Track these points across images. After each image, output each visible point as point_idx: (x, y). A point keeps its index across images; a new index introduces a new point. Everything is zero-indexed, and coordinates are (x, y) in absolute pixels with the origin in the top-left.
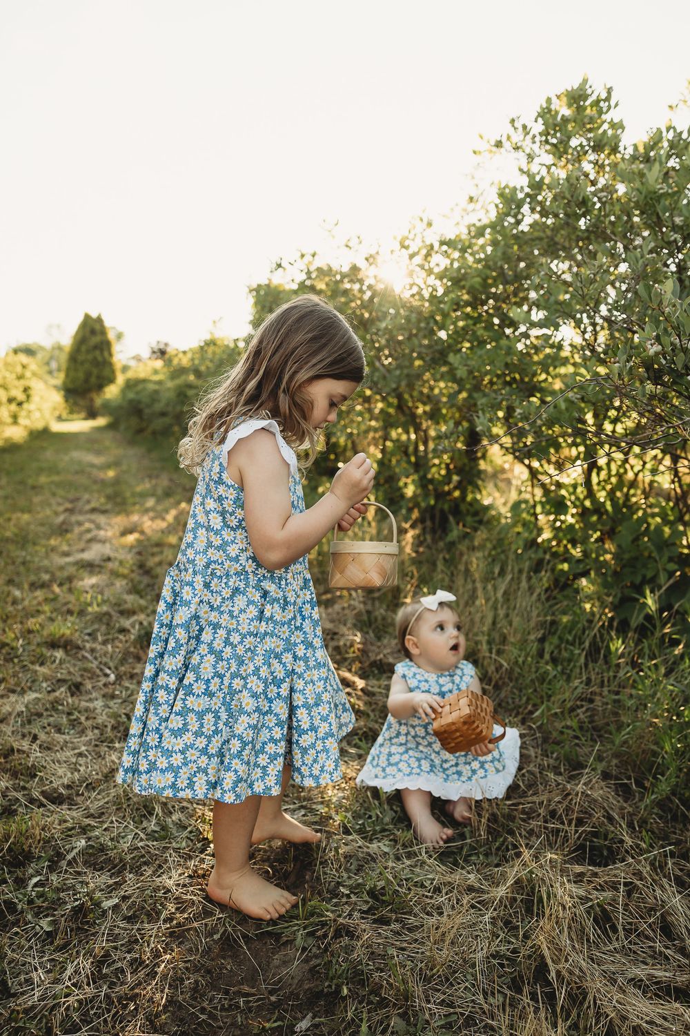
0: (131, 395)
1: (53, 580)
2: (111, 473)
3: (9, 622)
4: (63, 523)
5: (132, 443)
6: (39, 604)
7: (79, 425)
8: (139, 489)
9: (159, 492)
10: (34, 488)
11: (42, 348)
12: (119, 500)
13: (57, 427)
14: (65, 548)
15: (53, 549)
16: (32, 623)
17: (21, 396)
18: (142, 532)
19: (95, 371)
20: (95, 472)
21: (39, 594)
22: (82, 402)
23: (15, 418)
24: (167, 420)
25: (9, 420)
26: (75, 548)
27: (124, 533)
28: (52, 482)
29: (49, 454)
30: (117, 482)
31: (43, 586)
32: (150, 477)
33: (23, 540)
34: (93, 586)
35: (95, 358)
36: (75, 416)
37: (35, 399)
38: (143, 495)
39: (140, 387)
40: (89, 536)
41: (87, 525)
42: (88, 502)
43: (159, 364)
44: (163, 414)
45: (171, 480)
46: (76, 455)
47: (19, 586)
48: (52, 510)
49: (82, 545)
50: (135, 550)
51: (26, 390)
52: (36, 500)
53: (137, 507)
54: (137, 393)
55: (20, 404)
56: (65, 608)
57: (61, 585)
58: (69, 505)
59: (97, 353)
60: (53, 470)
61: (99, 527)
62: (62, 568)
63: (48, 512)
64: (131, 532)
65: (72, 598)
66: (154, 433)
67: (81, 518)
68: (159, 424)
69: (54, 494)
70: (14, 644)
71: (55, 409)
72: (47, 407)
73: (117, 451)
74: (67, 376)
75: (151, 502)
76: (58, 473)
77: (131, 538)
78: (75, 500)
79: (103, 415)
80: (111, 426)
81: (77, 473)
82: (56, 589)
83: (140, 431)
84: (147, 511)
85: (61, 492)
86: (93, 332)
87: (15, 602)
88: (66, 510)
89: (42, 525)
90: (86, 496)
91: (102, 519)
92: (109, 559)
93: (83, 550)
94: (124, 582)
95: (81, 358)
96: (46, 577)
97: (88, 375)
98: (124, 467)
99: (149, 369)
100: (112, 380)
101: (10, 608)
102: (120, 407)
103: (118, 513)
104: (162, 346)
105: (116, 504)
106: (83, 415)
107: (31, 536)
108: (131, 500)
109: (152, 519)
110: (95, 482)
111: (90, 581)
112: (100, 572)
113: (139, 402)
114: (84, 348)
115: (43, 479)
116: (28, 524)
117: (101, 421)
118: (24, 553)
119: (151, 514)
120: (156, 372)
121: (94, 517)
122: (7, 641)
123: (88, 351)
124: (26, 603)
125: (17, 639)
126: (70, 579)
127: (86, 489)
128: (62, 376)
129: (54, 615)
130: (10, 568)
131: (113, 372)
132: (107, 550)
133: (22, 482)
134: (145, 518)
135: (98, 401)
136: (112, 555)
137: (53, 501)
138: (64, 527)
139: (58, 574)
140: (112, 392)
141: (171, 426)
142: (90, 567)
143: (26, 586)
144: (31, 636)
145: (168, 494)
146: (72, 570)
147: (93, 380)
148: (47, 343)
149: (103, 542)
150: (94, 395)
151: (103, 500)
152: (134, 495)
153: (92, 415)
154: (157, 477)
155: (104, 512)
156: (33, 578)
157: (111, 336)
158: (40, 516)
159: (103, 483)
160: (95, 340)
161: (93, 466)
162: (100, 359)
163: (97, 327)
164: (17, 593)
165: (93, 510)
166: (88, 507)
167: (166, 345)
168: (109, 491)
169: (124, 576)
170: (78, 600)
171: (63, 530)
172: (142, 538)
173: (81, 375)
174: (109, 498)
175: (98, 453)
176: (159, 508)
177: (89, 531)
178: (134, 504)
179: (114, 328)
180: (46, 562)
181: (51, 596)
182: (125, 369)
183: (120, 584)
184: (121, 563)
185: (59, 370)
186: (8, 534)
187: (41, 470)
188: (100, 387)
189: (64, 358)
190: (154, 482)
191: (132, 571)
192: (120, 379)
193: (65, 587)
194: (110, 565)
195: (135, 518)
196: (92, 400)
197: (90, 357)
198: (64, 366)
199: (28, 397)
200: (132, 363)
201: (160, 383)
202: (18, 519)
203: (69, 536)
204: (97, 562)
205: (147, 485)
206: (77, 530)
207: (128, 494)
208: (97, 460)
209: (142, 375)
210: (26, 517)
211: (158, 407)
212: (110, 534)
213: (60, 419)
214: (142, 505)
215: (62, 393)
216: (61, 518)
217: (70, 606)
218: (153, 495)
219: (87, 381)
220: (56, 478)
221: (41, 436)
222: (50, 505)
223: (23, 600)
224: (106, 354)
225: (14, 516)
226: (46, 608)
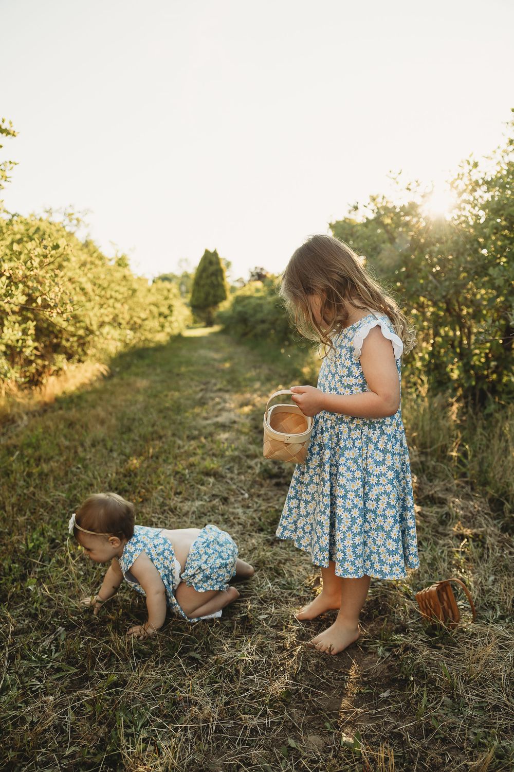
0: (239, 308)
1: (200, 435)
2: (227, 365)
3: (179, 459)
4: (202, 398)
5: (239, 343)
6: (195, 449)
7: (201, 332)
8: (248, 375)
9: (263, 377)
10: (178, 375)
11: (175, 277)
12: (235, 383)
13: (188, 333)
14: (204, 414)
15: (198, 415)
16: (192, 460)
17: (166, 312)
18: (254, 405)
19: (212, 292)
20: (216, 364)
21: (193, 443)
22: (203, 315)
23: (163, 326)
24: (265, 326)
25: (159, 329)
26: (211, 414)
27: (242, 405)
28: (189, 371)
29: (184, 352)
30: (232, 371)
31: (194, 438)
32: (255, 367)
33: (178, 408)
34: (227, 439)
35: (212, 282)
36: (198, 325)
37: (175, 313)
38: (252, 380)
39: (246, 302)
40: (219, 407)
41: (217, 400)
42: (215, 384)
43: (259, 284)
44: (263, 321)
45: (270, 369)
46: (203, 352)
47: (180, 438)
48: (193, 390)
49: (215, 413)
50: (250, 417)
51: (170, 307)
52: (181, 383)
53: (248, 389)
54: (244, 306)
55: (166, 317)
56: (211, 453)
57: (206, 438)
58: (203, 387)
59: (213, 278)
60: (189, 363)
61: (225, 401)
62: (205, 427)
63: (190, 391)
64: (247, 404)
65: (215, 446)
66: (255, 336)
67: (212, 395)
68: (260, 328)
69: (192, 379)
70: (183, 472)
71: (185, 320)
72: (181, 318)
73: (229, 350)
74: (193, 296)
75: (257, 385)
76: (192, 365)
77: (247, 409)
78: (206, 383)
79: (218, 324)
80: (223, 332)
81: (205, 364)
82: (203, 440)
83: (244, 334)
84: (255, 391)
85: (196, 378)
86: (211, 263)
87: (179, 448)
88: (202, 390)
89: (188, 399)
90: (213, 381)
91: (227, 396)
92: (235, 422)
93: (217, 416)
94: (247, 437)
95: (202, 282)
96: (196, 433)
97: (207, 294)
98: (236, 361)
99: (253, 289)
100: (224, 298)
101: (177, 451)
102: (231, 318)
103: (236, 392)
104: (259, 271)
105: (234, 386)
106: (203, 324)
107: (182, 407)
108: (243, 383)
109: (261, 396)
110: (218, 371)
111: (224, 436)
112: (228, 431)
113: (245, 313)
114: (204, 275)
115: (183, 369)
116: (179, 398)
117: (216, 328)
118: (179, 417)
119: (259, 393)
120: (257, 290)
121: (221, 394)
122: (179, 470)
123: (208, 277)
124: (186, 448)
125: (184, 469)
126: (211, 434)
127: (213, 376)
128: (189, 296)
129: (205, 456)
130: (173, 426)
131: (224, 291)
132: (232, 416)
133: (170, 371)
134: (255, 396)
135: (215, 314)
136: (237, 419)
137: (193, 384)
138: (203, 401)
139: (204, 431)
140: (225, 306)
141: (269, 330)
142: (223, 427)
143: (185, 437)
144: (193, 468)
145: (268, 379)
146: (212, 429)
147: (211, 298)
148: (179, 273)
149: (230, 410)
150: (211, 309)
151: (225, 383)
152: (245, 380)
153: (209, 324)
154: (260, 367)
155: (227, 391)
156: (187, 433)
157: (223, 265)
158: (186, 393)
159: (223, 371)
160: (212, 269)
161: (215, 360)
162: (215, 282)
163: (214, 259)
164: (180, 442)
165: (220, 390)
166: (215, 388)
167: (262, 269)
168: (228, 377)
169: (246, 434)
170: (219, 447)
171: (202, 403)
172: (255, 409)
173: (202, 295)
174: (230, 382)
175: (217, 350)
176: (264, 389)
177: (218, 403)
178: (246, 386)
179: (224, 259)
180: (194, 423)
181: (201, 445)
182: (233, 289)
183: (243, 438)
184: (243, 425)
185: (187, 292)
186: (167, 405)
187: (180, 364)
188: (216, 303)
189: (191, 282)
190: (258, 371)
191: (251, 431)
192: (230, 298)
193: (209, 439)
194: (236, 426)
195: (248, 396)
196: (210, 313)
197: (209, 281)
198: (191, 289)
199: (171, 311)
200: (238, 285)
201: (260, 298)
202: (172, 395)
203: (206, 407)
204: (227, 424)
205: (252, 373)
206: (211, 403)
207: (241, 379)
208: (217, 356)
209: (248, 293)
210: (177, 394)
211: (259, 316)
212: (233, 406)
213: (188, 327)
214: (252, 387)
215: (190, 308)
216: (200, 395)
217: (214, 451)
218: (258, 380)
219: (206, 299)
220: (191, 368)
221: (177, 339)
222: (191, 387)
223: (184, 446)
224: (219, 279)
225: (170, 394)
226: (199, 451)
